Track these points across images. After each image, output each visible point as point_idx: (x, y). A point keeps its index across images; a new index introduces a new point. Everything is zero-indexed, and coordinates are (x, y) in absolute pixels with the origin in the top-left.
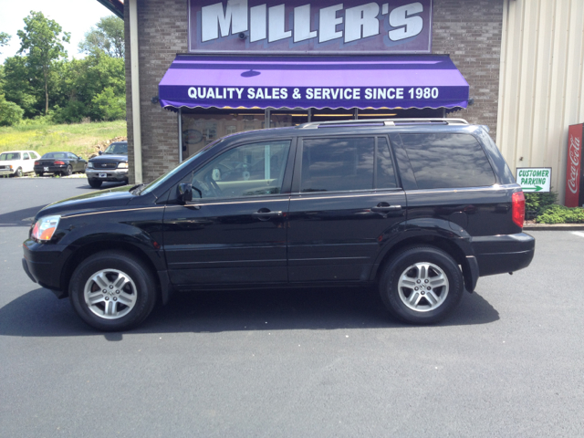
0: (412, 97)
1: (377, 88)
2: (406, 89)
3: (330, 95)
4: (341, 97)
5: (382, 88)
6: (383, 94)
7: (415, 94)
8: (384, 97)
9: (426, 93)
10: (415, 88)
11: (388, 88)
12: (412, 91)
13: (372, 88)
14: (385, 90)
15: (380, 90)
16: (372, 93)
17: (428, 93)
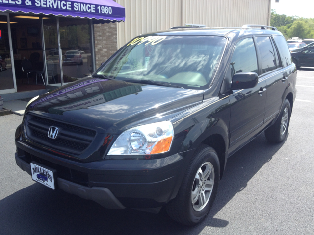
0: (100, 12)
1: (81, 3)
2: (96, 6)
3: (52, 4)
4: (60, 8)
5: (83, 4)
6: (84, 8)
7: (101, 11)
8: (85, 10)
9: (106, 10)
10: (101, 6)
11: (86, 4)
12: (99, 8)
13: (78, 3)
14: (85, 5)
15: (82, 5)
16: (78, 6)
17: (107, 10)
